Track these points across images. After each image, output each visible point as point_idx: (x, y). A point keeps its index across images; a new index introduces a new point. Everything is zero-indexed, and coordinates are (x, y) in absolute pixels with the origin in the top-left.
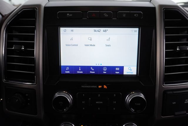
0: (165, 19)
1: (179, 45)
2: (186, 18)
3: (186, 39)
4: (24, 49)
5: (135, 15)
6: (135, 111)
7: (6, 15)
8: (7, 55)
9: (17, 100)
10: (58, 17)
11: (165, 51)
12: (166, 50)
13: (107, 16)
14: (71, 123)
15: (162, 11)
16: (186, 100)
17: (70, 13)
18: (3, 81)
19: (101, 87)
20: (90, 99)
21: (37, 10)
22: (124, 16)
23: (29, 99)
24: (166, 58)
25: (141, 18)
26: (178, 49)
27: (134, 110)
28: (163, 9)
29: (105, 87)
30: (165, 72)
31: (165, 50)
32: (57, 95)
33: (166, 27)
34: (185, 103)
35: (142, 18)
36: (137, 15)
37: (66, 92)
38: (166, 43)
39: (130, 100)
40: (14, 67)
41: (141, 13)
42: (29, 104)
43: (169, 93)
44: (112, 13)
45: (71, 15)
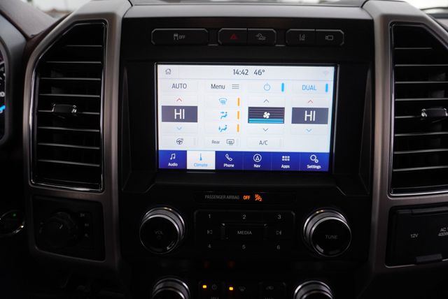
0: (395, 46)
1: (427, 105)
2: (444, 44)
3: (443, 91)
4: (76, 113)
5: (327, 38)
6: (324, 253)
7: (34, 36)
8: (38, 126)
9: (62, 226)
10: (152, 42)
11: (395, 119)
12: (396, 117)
13: (262, 38)
14: (180, 281)
15: (389, 28)
16: (442, 230)
17: (180, 33)
18: (30, 184)
19: (249, 197)
20: (224, 225)
21: (108, 26)
22: (303, 38)
23: (86, 225)
24: (396, 135)
25: (341, 45)
26: (423, 115)
27: (322, 251)
28: (391, 25)
29: (258, 198)
30: (395, 167)
31: (395, 115)
32: (150, 215)
33: (397, 65)
34: (439, 235)
35: (343, 43)
36: (331, 38)
37: (171, 210)
38: (397, 100)
39: (313, 229)
40: (53, 153)
41: (339, 32)
42: (86, 235)
43: (402, 212)
44: (274, 31)
45: (183, 37)
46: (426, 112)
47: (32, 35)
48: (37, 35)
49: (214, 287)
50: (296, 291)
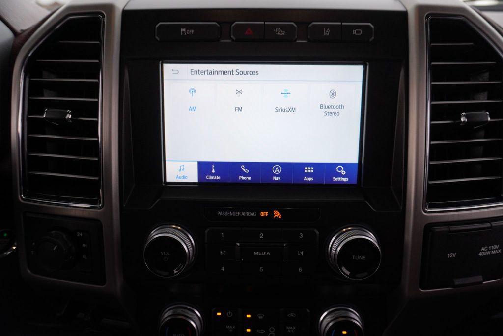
0: (432, 42)
1: (467, 108)
3: (486, 94)
4: (71, 119)
5: (354, 32)
6: (351, 276)
7: (23, 31)
8: (28, 133)
9: (56, 246)
10: (157, 37)
11: (431, 125)
12: (433, 123)
13: (281, 33)
14: (191, 308)
15: (425, 21)
16: (483, 249)
17: (188, 27)
18: (20, 199)
19: (266, 214)
20: (238, 244)
21: (105, 20)
22: (327, 33)
23: (84, 245)
24: (433, 143)
25: (371, 40)
26: (462, 120)
27: (348, 273)
28: (427, 17)
29: (277, 214)
30: (430, 179)
31: (432, 120)
32: (155, 234)
33: (433, 63)
34: (480, 255)
35: (373, 38)
36: (359, 32)
37: (179, 228)
38: (433, 103)
39: (339, 249)
40: (45, 164)
41: (369, 26)
42: (84, 257)
43: (438, 229)
44: (295, 26)
45: (191, 32)
46: (466, 116)
47: (22, 30)
48: (26, 30)
49: (229, 314)
50: (322, 318)
